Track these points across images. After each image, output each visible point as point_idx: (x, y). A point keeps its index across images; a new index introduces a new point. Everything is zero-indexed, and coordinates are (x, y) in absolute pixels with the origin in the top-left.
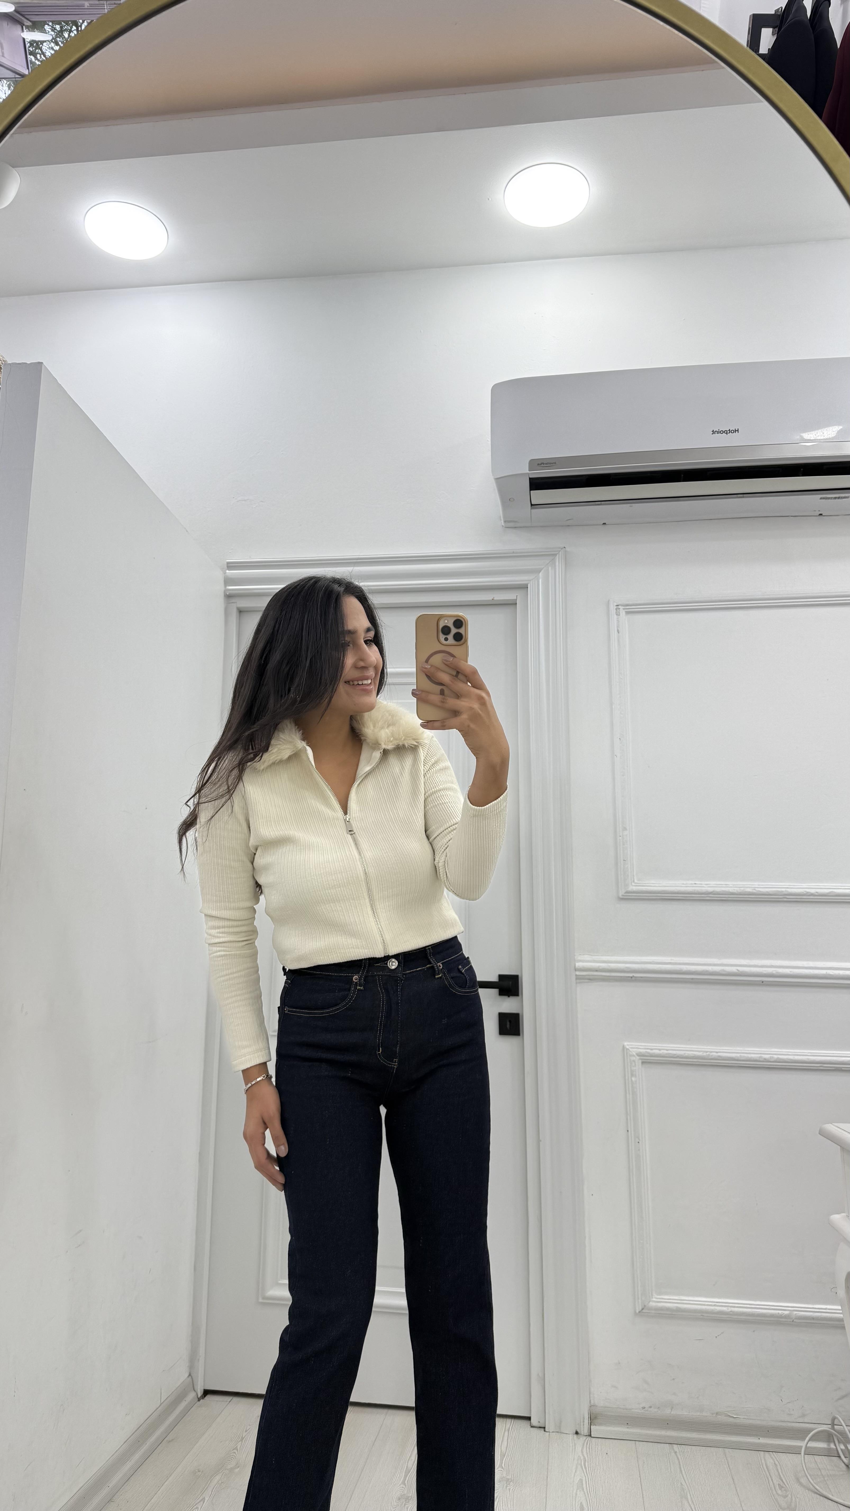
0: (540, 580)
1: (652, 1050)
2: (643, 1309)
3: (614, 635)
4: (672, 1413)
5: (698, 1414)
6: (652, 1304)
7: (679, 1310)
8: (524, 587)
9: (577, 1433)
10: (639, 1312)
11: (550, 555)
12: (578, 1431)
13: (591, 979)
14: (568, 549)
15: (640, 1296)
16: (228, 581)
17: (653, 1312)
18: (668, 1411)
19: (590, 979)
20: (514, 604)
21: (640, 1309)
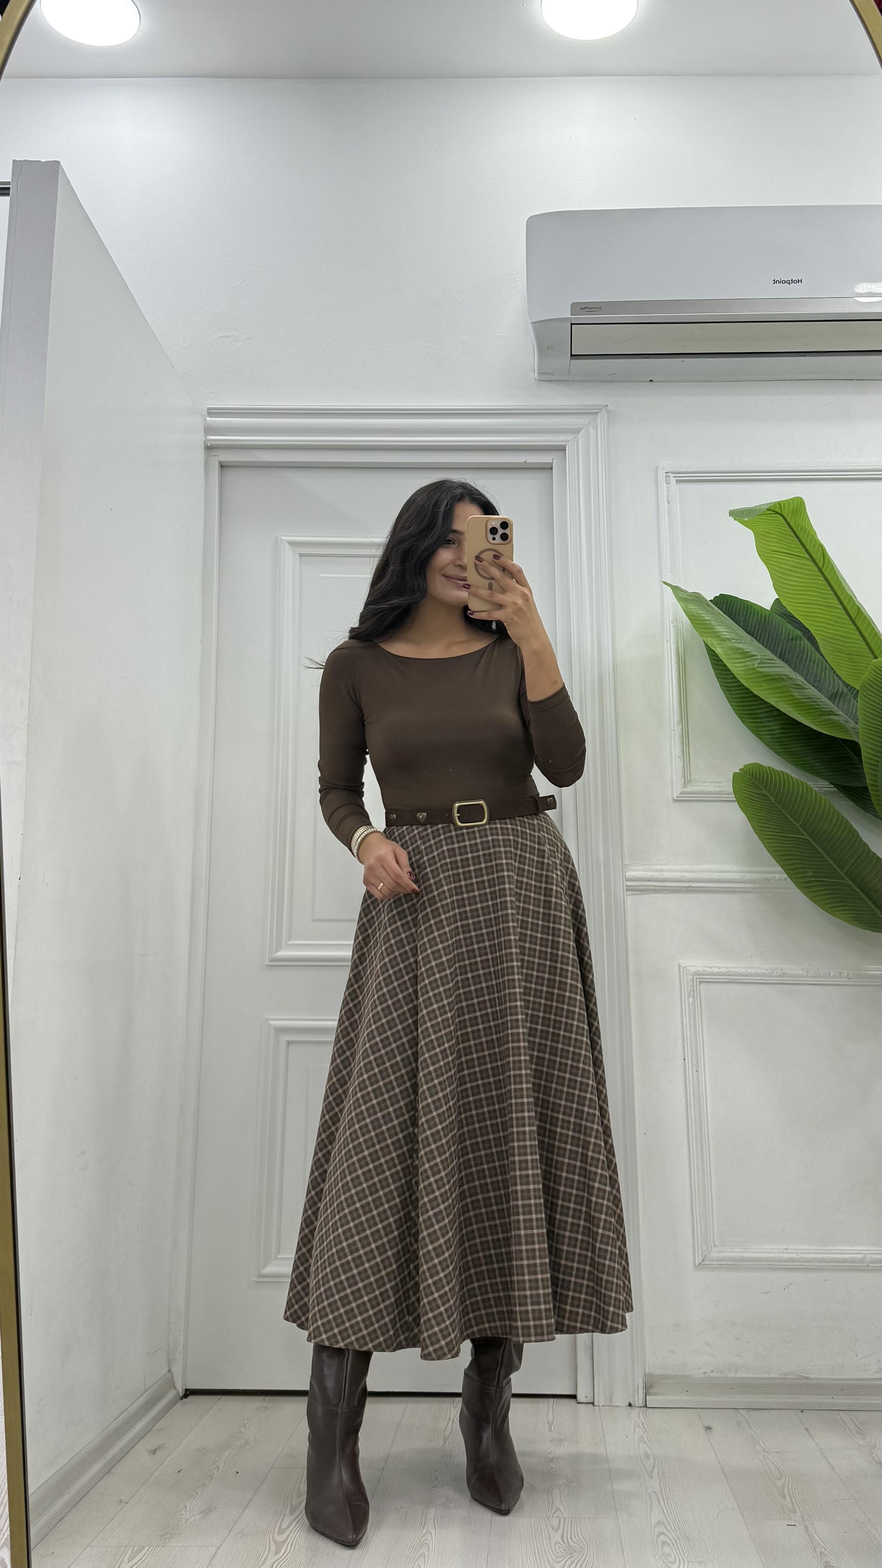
0: (580, 442)
1: (710, 968)
2: (703, 1261)
3: (664, 507)
4: (737, 1376)
5: (767, 1376)
6: (714, 1255)
7: (743, 1259)
8: (562, 449)
9: (630, 1405)
10: (699, 1264)
11: (592, 412)
12: (632, 1403)
13: (643, 891)
14: (610, 407)
15: (700, 1247)
16: (209, 430)
17: (715, 1263)
18: (732, 1375)
19: (641, 890)
20: (549, 468)
21: (701, 1261)
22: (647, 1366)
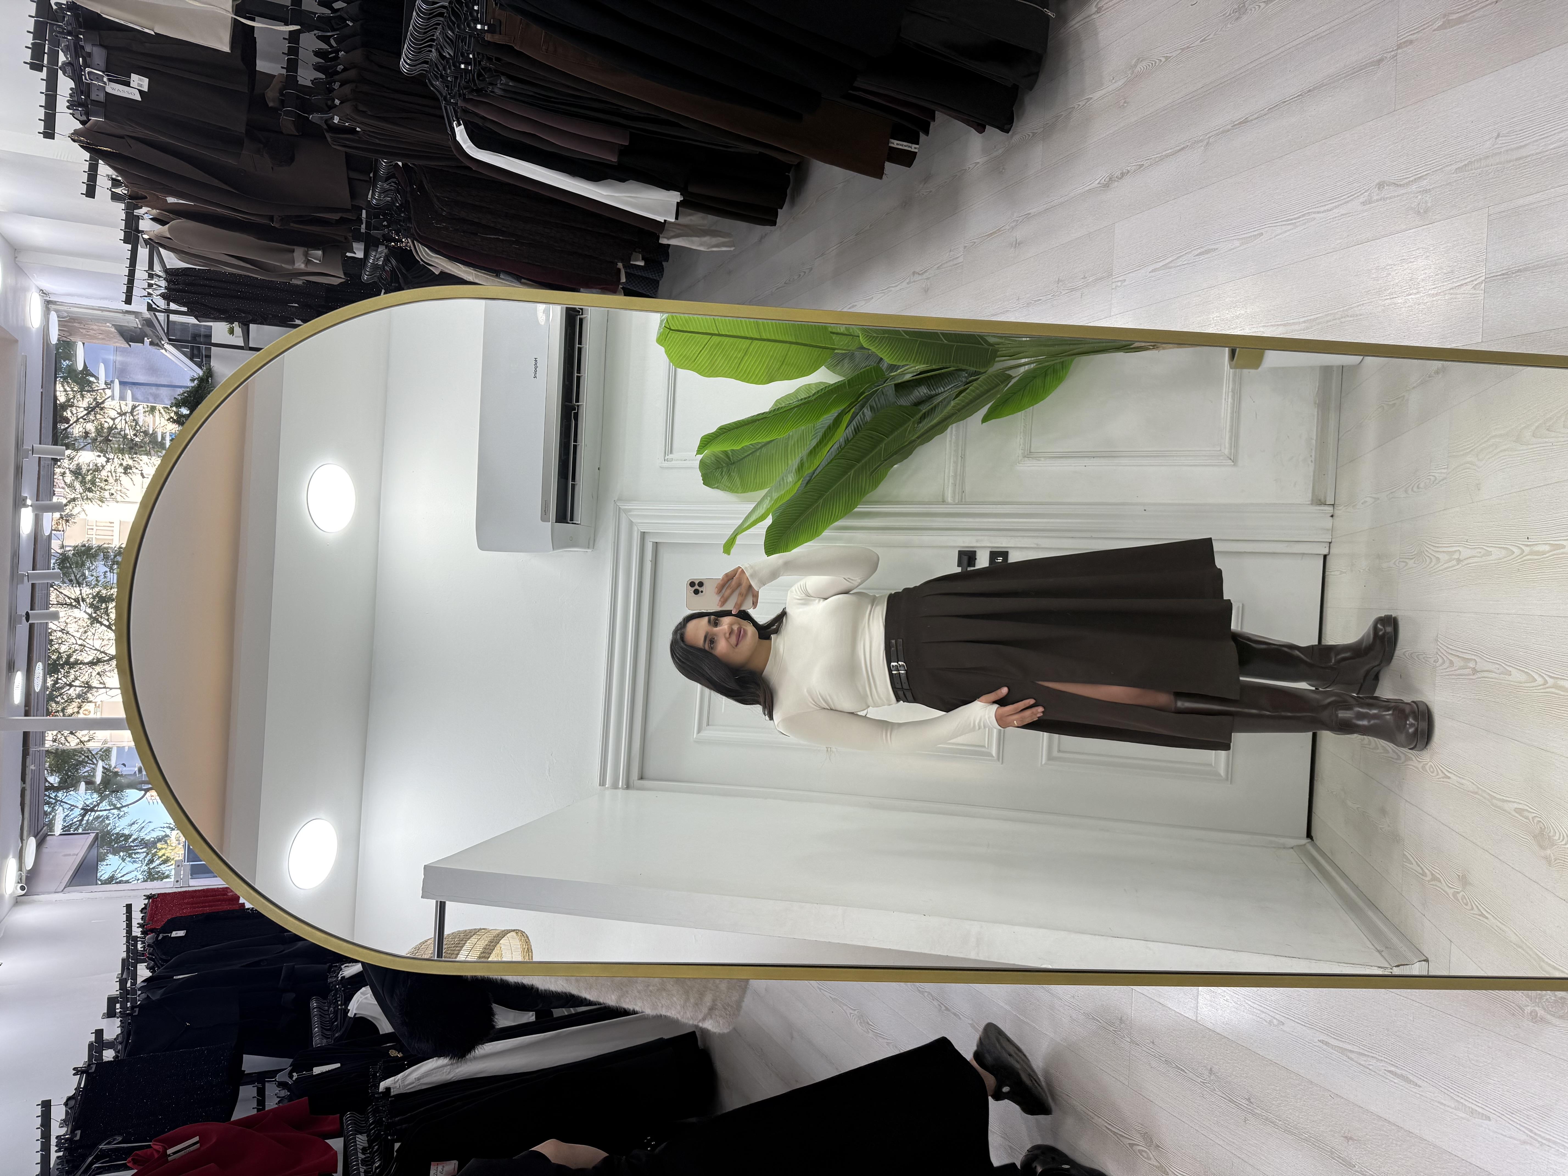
6: (1227, 451)
7: (1231, 430)
8: (643, 535)
11: (619, 513)
12: (1331, 515)
14: (616, 499)
15: (1221, 461)
16: (615, 786)
17: (1233, 451)
18: (1314, 442)
20: (656, 544)
21: (1231, 461)
22: (1305, 503)
